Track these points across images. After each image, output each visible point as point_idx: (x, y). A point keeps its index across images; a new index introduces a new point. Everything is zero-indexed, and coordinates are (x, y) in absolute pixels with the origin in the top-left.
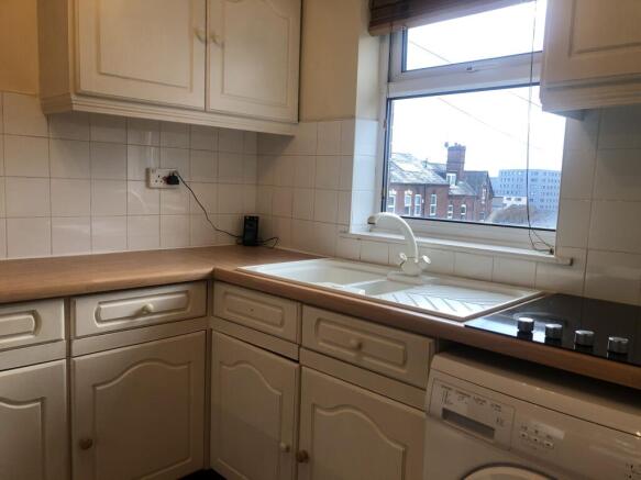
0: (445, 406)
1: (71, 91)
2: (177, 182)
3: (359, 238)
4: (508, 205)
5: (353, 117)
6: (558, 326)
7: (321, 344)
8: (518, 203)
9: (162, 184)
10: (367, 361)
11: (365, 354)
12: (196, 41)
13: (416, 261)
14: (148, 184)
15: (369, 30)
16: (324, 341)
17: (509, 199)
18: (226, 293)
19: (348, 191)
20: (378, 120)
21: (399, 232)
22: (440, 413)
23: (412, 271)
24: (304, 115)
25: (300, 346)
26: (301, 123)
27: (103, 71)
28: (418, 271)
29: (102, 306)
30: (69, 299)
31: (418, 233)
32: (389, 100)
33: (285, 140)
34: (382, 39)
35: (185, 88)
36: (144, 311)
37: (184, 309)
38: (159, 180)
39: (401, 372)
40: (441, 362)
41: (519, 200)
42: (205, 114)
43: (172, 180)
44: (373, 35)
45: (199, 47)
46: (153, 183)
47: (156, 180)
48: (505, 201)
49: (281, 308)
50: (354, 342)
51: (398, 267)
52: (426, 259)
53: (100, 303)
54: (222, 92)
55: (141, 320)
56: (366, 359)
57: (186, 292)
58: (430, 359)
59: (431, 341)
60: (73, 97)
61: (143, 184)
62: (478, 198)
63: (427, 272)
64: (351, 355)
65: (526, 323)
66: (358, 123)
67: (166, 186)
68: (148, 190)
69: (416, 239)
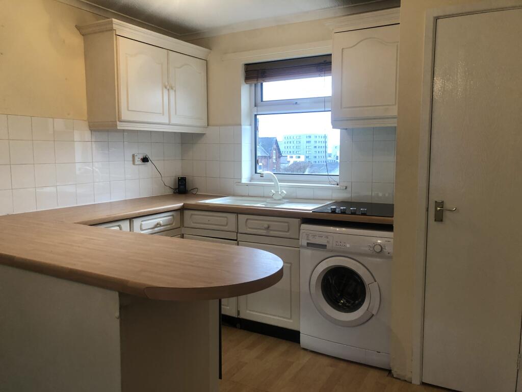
0: (308, 242)
1: (117, 120)
2: (148, 161)
3: (247, 185)
4: (291, 162)
5: (240, 125)
6: (345, 208)
7: (248, 229)
8: (298, 160)
9: (140, 162)
10: (272, 233)
11: (271, 230)
12: (164, 89)
13: (280, 193)
14: (134, 164)
15: (245, 81)
16: (250, 228)
17: (292, 157)
18: (192, 215)
19: (240, 161)
20: (251, 125)
21: (271, 180)
22: (306, 244)
23: (278, 198)
24: (210, 123)
25: (237, 233)
26: (209, 127)
27: (130, 109)
28: (280, 197)
29: (143, 223)
30: (131, 219)
31: (281, 181)
32: (256, 115)
33: (201, 135)
34: (251, 85)
35: (161, 114)
36: (158, 225)
37: (172, 224)
38: (140, 159)
39: (287, 234)
40: (304, 226)
41: (299, 157)
42: (169, 126)
43: (145, 160)
44: (247, 84)
45: (166, 92)
46: (137, 163)
47: (138, 161)
48: (289, 159)
49: (226, 217)
50: (266, 226)
51: (271, 197)
52: (285, 192)
53: (142, 221)
54: (176, 114)
55: (157, 229)
56: (272, 232)
57: (172, 215)
58: (300, 226)
59: (299, 219)
60: (118, 123)
61: (132, 162)
62: (270, 157)
63: (284, 198)
64: (264, 232)
65: (334, 208)
66: (243, 127)
67: (143, 163)
68: (134, 166)
69: (279, 184)
